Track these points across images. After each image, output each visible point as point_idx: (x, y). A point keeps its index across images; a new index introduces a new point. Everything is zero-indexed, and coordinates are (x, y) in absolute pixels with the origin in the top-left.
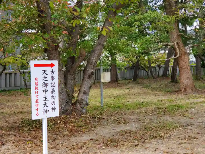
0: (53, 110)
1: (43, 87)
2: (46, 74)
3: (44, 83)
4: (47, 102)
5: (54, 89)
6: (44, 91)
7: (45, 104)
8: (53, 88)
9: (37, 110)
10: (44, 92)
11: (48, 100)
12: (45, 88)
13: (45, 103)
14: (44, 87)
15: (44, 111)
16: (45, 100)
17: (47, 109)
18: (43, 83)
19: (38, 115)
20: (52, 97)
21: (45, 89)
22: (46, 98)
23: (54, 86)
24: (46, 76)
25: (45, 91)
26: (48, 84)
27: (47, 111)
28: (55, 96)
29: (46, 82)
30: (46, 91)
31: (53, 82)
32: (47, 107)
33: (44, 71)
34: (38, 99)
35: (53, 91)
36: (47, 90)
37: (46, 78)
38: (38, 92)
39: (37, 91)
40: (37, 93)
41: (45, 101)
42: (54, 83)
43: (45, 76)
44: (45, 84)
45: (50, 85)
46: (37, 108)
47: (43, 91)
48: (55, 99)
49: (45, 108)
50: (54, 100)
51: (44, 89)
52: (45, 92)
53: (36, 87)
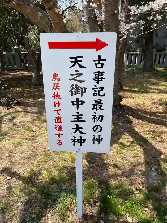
0: (96, 142)
1: (72, 95)
2: (81, 67)
3: (74, 87)
4: (80, 124)
5: (101, 101)
6: (75, 103)
7: (77, 128)
8: (97, 98)
9: (59, 135)
10: (73, 104)
11: (84, 121)
12: (78, 96)
13: (77, 125)
14: (75, 94)
15: (75, 139)
16: (78, 121)
17: (81, 137)
18: (73, 85)
19: (60, 145)
20: (95, 116)
21: (77, 99)
22: (80, 116)
23: (101, 93)
24: (81, 71)
25: (78, 103)
26: (85, 89)
27: (82, 141)
28: (103, 116)
29: (81, 85)
30: (80, 103)
31: (99, 86)
32: (81, 133)
33: (76, 58)
34: (59, 116)
35: (98, 105)
36: (83, 103)
37: (80, 74)
38: (59, 103)
39: (57, 100)
40: (57, 105)
41: (77, 123)
42: (102, 88)
43: (77, 71)
44: (77, 89)
45: (90, 92)
46: (58, 132)
47: (73, 102)
48: (101, 121)
49: (78, 135)
50: (98, 123)
51: (74, 98)
52: (78, 105)
53: (56, 93)
